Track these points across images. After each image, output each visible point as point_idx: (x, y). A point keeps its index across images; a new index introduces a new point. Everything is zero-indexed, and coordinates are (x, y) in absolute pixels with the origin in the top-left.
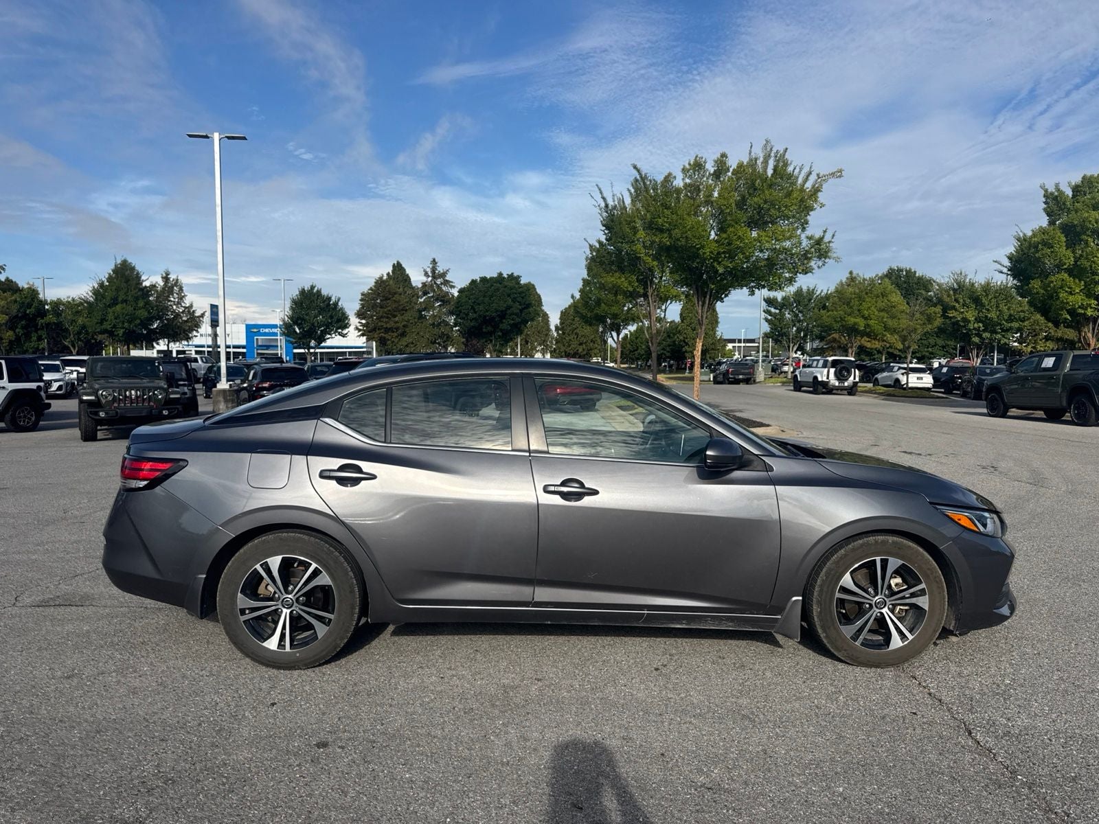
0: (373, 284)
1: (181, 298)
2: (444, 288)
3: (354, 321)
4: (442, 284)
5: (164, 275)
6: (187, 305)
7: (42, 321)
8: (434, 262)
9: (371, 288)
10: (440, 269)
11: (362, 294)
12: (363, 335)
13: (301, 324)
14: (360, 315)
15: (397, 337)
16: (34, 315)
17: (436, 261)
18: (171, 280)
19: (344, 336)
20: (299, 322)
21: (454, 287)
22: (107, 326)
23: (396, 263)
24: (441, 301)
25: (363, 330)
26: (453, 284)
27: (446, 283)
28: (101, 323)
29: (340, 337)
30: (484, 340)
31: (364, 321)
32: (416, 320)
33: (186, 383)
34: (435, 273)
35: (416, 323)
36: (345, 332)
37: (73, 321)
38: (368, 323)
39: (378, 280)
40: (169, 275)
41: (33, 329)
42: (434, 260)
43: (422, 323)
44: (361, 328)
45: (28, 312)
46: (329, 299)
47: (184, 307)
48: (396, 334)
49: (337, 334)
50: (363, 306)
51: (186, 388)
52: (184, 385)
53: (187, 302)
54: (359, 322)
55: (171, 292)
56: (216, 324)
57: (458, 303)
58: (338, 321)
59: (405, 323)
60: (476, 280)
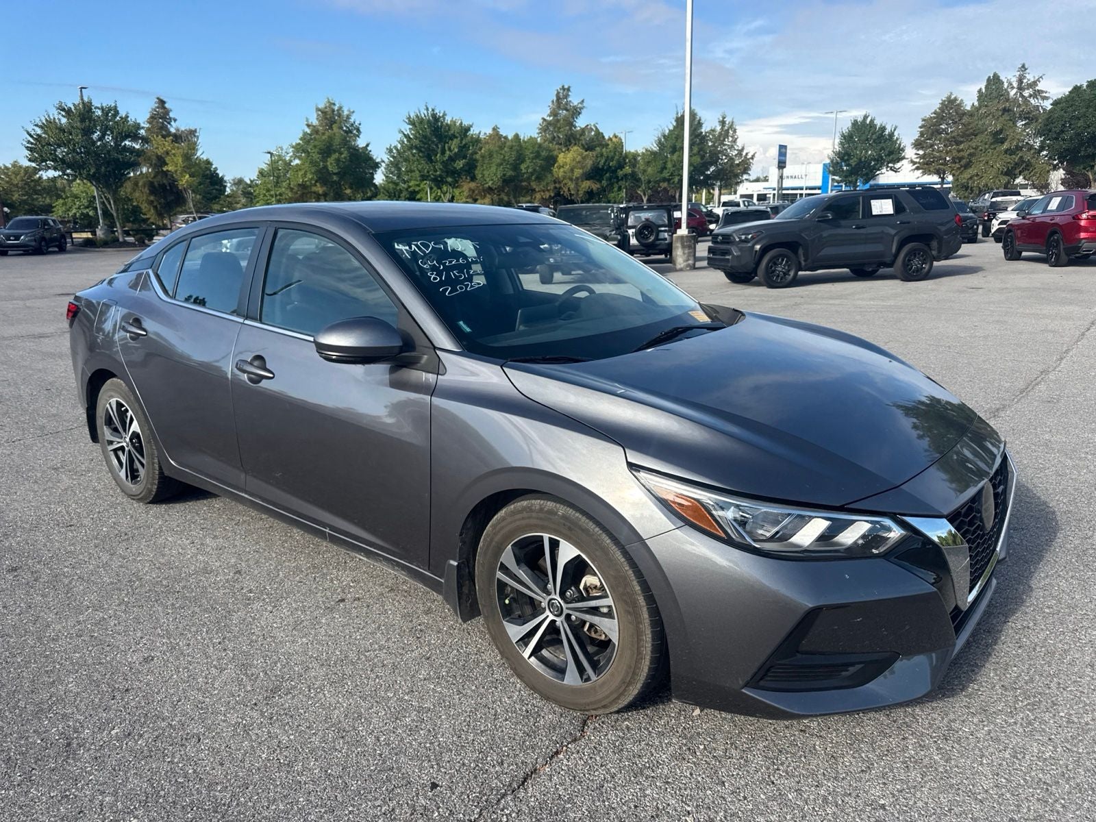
0: (939, 106)
1: (735, 141)
2: (1032, 101)
3: (910, 153)
4: (1030, 96)
5: (721, 119)
6: (740, 148)
7: (621, 172)
8: (1023, 68)
9: (936, 110)
10: (1030, 77)
11: (924, 120)
12: (917, 168)
13: (848, 160)
14: (918, 145)
15: (959, 168)
16: (615, 167)
17: (1026, 67)
18: (727, 123)
19: (896, 171)
20: (846, 158)
21: (1047, 98)
22: (666, 174)
23: (992, 75)
24: (1026, 118)
25: (919, 163)
26: (1047, 95)
27: (1038, 94)
28: (661, 172)
29: (892, 172)
30: (1082, 167)
31: (921, 152)
32: (987, 146)
33: (667, 229)
34: (1022, 82)
35: (986, 150)
36: (898, 165)
37: (645, 171)
38: (925, 154)
39: (945, 101)
40: (725, 118)
41: (615, 180)
42: (1023, 66)
43: (995, 148)
44: (918, 160)
45: (611, 165)
46: (883, 129)
47: (737, 150)
48: (958, 166)
49: (889, 169)
50: (922, 134)
51: (666, 234)
52: (665, 231)
53: (739, 144)
54: (916, 154)
55: (727, 135)
56: (783, 165)
57: (1048, 119)
58: (892, 154)
59: (972, 151)
60: (1081, 86)
